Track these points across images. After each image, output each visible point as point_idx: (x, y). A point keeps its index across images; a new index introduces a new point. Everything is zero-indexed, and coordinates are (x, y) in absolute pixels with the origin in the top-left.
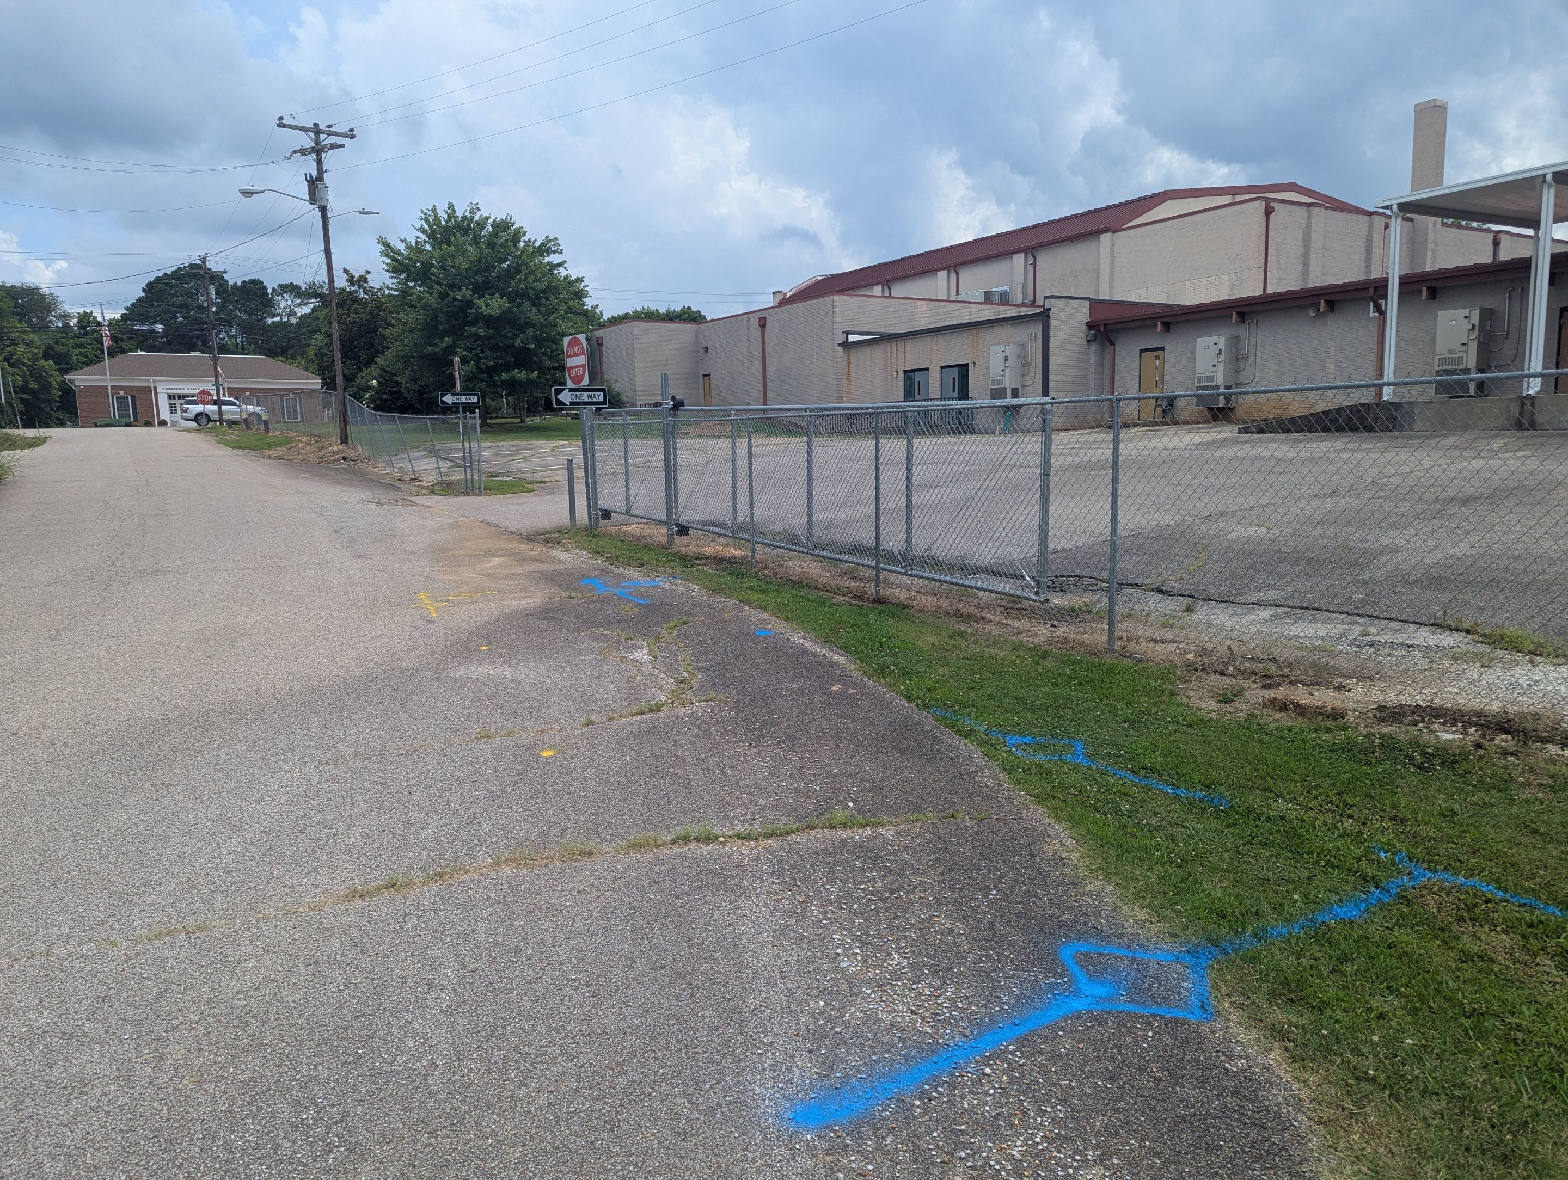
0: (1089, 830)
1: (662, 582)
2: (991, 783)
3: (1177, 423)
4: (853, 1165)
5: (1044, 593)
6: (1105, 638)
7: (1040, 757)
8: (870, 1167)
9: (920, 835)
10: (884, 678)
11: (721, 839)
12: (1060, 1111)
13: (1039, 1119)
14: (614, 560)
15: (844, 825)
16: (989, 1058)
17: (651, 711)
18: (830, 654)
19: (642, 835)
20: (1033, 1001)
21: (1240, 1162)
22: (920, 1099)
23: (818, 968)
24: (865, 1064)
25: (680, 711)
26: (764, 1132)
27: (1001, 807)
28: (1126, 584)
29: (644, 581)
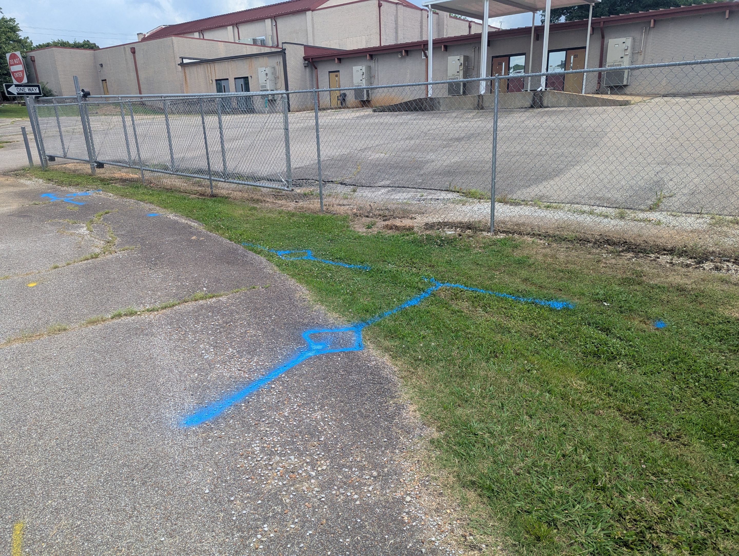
0: (314, 286)
1: (91, 193)
2: (271, 272)
3: (348, 108)
4: (216, 435)
5: (291, 187)
6: (319, 206)
7: (292, 259)
8: (223, 434)
9: (239, 298)
10: (218, 231)
11: (139, 313)
12: (304, 394)
13: (295, 399)
14: (61, 183)
15: (202, 298)
16: (274, 381)
17: (92, 258)
18: (189, 223)
19: (94, 317)
20: (292, 356)
21: (373, 397)
22: (244, 403)
23: (193, 361)
24: (219, 395)
25: (109, 257)
26: (172, 431)
27: (276, 281)
28: (328, 182)
29: (79, 193)
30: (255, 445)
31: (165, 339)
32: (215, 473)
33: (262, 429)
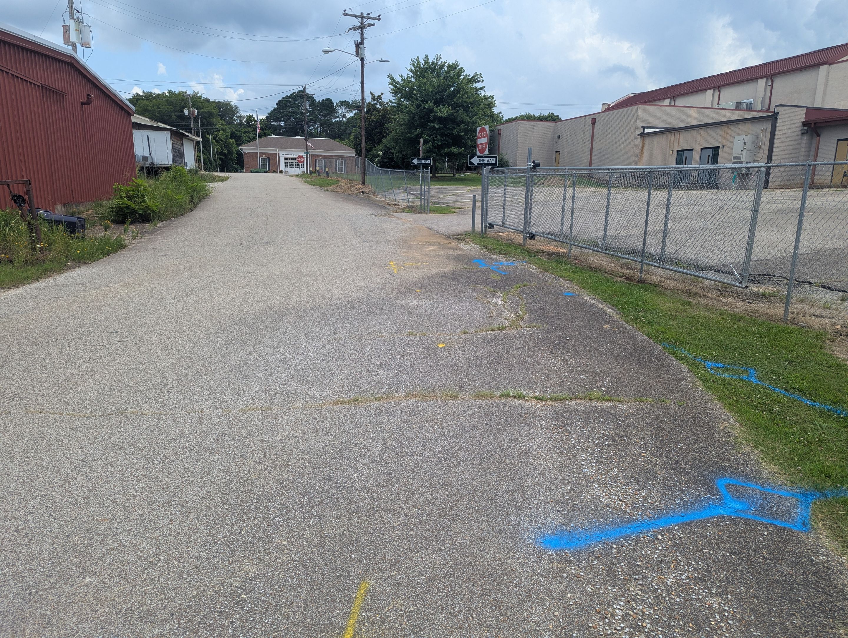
0: (749, 419)
1: (516, 263)
2: (691, 386)
4: (573, 571)
5: (745, 282)
6: (782, 312)
7: (725, 375)
8: (582, 574)
9: (642, 409)
10: (636, 324)
11: (527, 398)
12: (700, 565)
13: (686, 567)
14: (492, 251)
15: (597, 399)
16: (662, 531)
17: (499, 330)
18: (606, 308)
19: (484, 391)
20: (695, 505)
21: (811, 611)
22: (616, 545)
23: (570, 470)
24: (588, 522)
25: (515, 331)
26: (526, 546)
27: (695, 399)
28: (803, 282)
29: (506, 262)
30: (618, 607)
31: (546, 435)
32: (561, 620)
33: (631, 589)
